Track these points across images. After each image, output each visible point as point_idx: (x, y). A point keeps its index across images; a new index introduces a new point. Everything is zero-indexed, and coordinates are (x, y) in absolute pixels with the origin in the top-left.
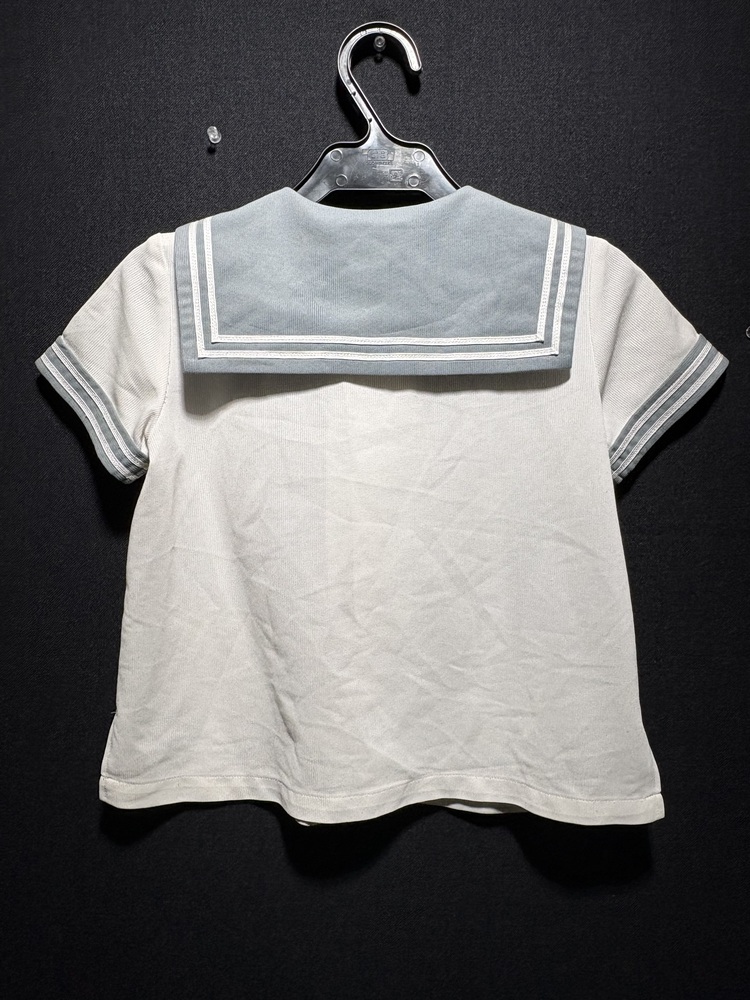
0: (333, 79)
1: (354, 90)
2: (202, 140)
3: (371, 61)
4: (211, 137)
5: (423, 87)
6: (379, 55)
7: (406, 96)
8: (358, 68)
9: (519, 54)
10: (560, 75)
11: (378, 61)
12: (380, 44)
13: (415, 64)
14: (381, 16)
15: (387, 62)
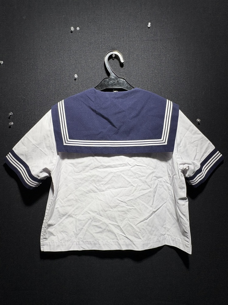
2: (73, 77)
3: (111, 60)
5: (124, 66)
7: (120, 67)
9: (145, 58)
10: (154, 63)
12: (114, 56)
14: (113, 50)
15: (115, 60)
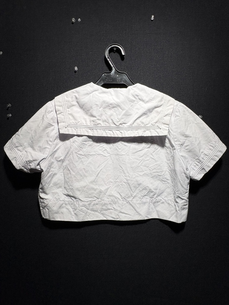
0: (104, 56)
1: (109, 60)
2: (73, 70)
4: (76, 69)
5: (125, 59)
6: (115, 51)
7: (121, 61)
8: (110, 54)
9: (147, 52)
10: (156, 57)
11: (114, 53)
12: (115, 49)
13: (123, 54)
14: (115, 42)
